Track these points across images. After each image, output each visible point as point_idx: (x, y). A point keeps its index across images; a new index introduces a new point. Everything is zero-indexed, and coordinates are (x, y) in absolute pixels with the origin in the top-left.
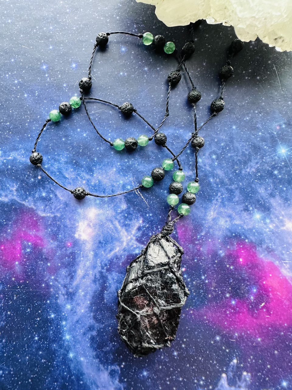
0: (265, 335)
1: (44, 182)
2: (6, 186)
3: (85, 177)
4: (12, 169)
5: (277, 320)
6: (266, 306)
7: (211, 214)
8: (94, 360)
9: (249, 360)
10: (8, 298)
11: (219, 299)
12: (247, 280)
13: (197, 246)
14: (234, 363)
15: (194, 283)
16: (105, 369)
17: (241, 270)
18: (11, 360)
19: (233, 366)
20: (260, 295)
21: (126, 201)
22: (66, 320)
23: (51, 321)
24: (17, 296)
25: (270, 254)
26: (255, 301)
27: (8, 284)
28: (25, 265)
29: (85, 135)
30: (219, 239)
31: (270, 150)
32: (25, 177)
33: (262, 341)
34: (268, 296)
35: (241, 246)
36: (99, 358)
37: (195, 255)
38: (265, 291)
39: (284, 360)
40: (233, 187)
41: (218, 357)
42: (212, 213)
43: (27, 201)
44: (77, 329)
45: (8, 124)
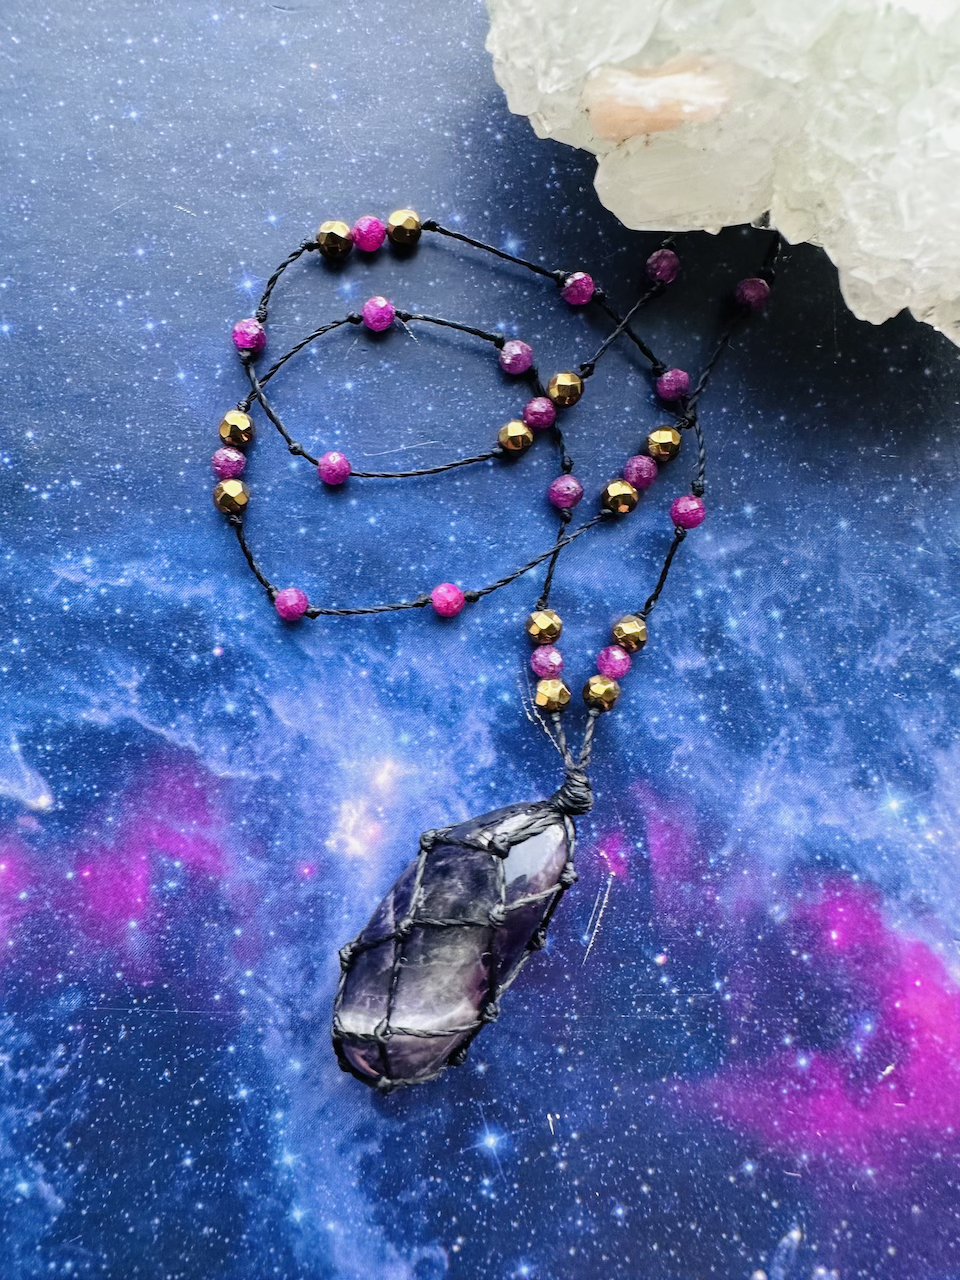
0: (890, 1161)
1: (234, 667)
2: (104, 674)
3: (366, 657)
4: (125, 620)
5: (927, 1116)
6: (896, 1076)
7: (756, 792)
8: (370, 1230)
9: (836, 1232)
10: (100, 1035)
11: (760, 1050)
12: (849, 996)
13: (707, 890)
14: (791, 1240)
15: (690, 1000)
16: (401, 1255)
17: (832, 965)
18: (101, 1229)
19: (789, 1250)
20: (884, 1041)
21: (494, 740)
22: (285, 1106)
23: (237, 1108)
24: (128, 1029)
25: (921, 919)
26: (866, 1060)
27: (102, 991)
28: (161, 933)
29: (372, 520)
30: (772, 869)
31: (944, 602)
32: (170, 646)
33: (876, 1176)
34: (904, 1044)
35: (838, 894)
36: (384, 1224)
37: (699, 916)
38: (897, 1031)
39: (937, 1233)
40: (826, 711)
41: (746, 1221)
42: (758, 789)
43: (173, 726)
44: (321, 1135)
45: (118, 467)
